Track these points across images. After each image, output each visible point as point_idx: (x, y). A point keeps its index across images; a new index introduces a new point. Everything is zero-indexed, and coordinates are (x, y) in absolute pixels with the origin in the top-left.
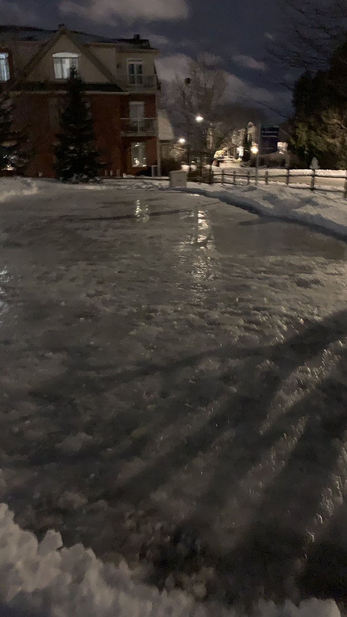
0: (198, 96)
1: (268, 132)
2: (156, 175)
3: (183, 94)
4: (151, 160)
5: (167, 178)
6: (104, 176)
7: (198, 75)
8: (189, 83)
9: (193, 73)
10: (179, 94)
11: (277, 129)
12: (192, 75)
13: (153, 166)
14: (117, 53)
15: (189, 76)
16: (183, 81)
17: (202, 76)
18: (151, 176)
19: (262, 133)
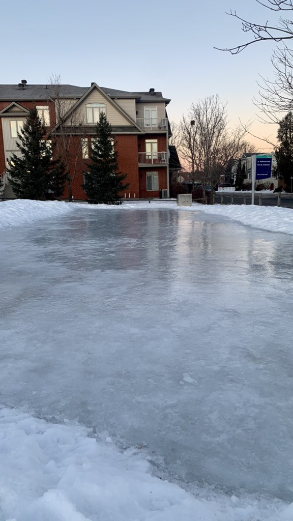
1: (263, 162)
2: (166, 197)
3: (189, 133)
4: (162, 185)
5: (175, 199)
7: (201, 118)
8: (194, 124)
9: (197, 117)
10: (186, 133)
11: (270, 159)
12: (197, 118)
13: (163, 190)
14: (136, 102)
15: (194, 119)
16: (190, 123)
17: (205, 119)
18: (162, 198)
19: (257, 163)
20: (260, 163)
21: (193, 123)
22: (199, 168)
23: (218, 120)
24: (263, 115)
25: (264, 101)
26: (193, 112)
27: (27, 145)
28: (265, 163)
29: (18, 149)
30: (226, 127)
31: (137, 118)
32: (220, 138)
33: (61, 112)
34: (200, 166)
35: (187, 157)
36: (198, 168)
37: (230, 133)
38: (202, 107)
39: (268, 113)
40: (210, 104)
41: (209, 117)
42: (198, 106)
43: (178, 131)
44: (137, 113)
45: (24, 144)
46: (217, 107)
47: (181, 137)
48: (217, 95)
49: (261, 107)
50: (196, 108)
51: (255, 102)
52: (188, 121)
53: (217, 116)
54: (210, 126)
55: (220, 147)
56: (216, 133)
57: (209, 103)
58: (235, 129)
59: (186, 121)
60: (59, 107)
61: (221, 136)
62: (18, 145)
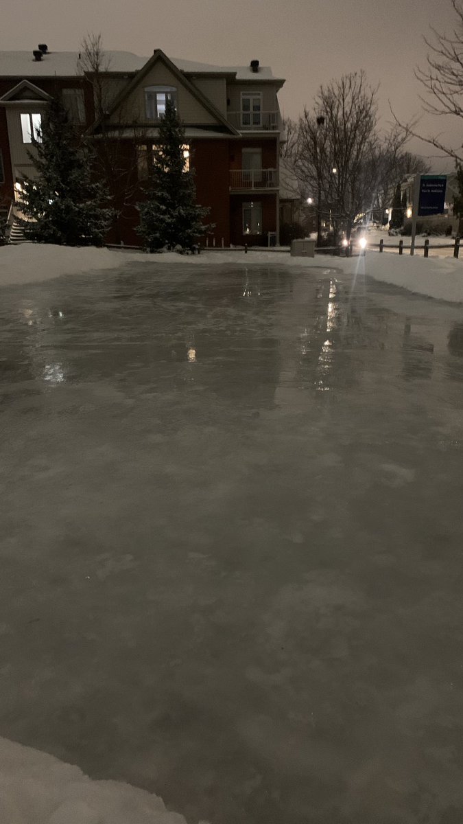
0: (335, 140)
1: (431, 185)
2: (273, 244)
3: (314, 138)
4: (268, 225)
5: (288, 248)
6: (206, 246)
7: (334, 112)
8: (323, 123)
9: (328, 110)
10: (309, 138)
11: (444, 182)
12: (327, 112)
13: (270, 233)
14: (227, 84)
15: (323, 114)
16: (315, 121)
17: (340, 113)
18: (267, 246)
19: (422, 188)
20: (426, 188)
21: (320, 120)
22: (329, 197)
23: (364, 115)
24: (432, 99)
25: (435, 73)
26: (321, 102)
27: (46, 157)
28: (434, 188)
29: (31, 162)
30: (376, 128)
31: (227, 111)
32: (365, 148)
33: (103, 101)
34: (331, 195)
35: (309, 179)
36: (326, 197)
37: (381, 138)
38: (337, 93)
39: (442, 96)
40: (350, 87)
41: (347, 109)
42: (329, 91)
43: (297, 135)
44: (228, 102)
45: (41, 155)
46: (362, 93)
47: (301, 146)
48: (362, 72)
49: (428, 83)
50: (326, 94)
51: (420, 75)
52: (313, 116)
53: (361, 107)
54: (349, 125)
55: (364, 161)
56: (359, 138)
57: (347, 86)
58: (390, 131)
59: (309, 116)
60: (98, 91)
61: (366, 144)
62: (31, 157)
